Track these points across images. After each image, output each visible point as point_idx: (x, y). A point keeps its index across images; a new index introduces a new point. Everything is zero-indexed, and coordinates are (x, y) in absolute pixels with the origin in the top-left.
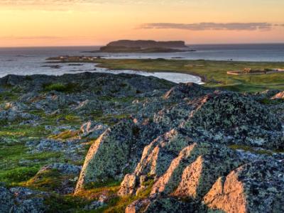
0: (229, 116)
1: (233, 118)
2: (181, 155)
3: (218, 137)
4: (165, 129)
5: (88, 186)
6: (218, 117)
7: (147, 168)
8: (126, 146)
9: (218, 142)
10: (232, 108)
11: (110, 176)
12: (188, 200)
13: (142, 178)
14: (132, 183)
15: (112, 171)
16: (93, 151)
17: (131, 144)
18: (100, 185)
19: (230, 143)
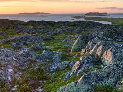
0: (112, 34)
1: (114, 34)
2: (97, 44)
3: (109, 39)
4: (95, 37)
5: (73, 51)
6: (110, 34)
7: (88, 47)
8: (84, 41)
9: (109, 40)
10: (113, 31)
11: (79, 49)
12: (98, 57)
13: (87, 50)
14: (84, 51)
15: (80, 48)
16: (75, 42)
17: (86, 41)
18: (76, 51)
19: (112, 41)
